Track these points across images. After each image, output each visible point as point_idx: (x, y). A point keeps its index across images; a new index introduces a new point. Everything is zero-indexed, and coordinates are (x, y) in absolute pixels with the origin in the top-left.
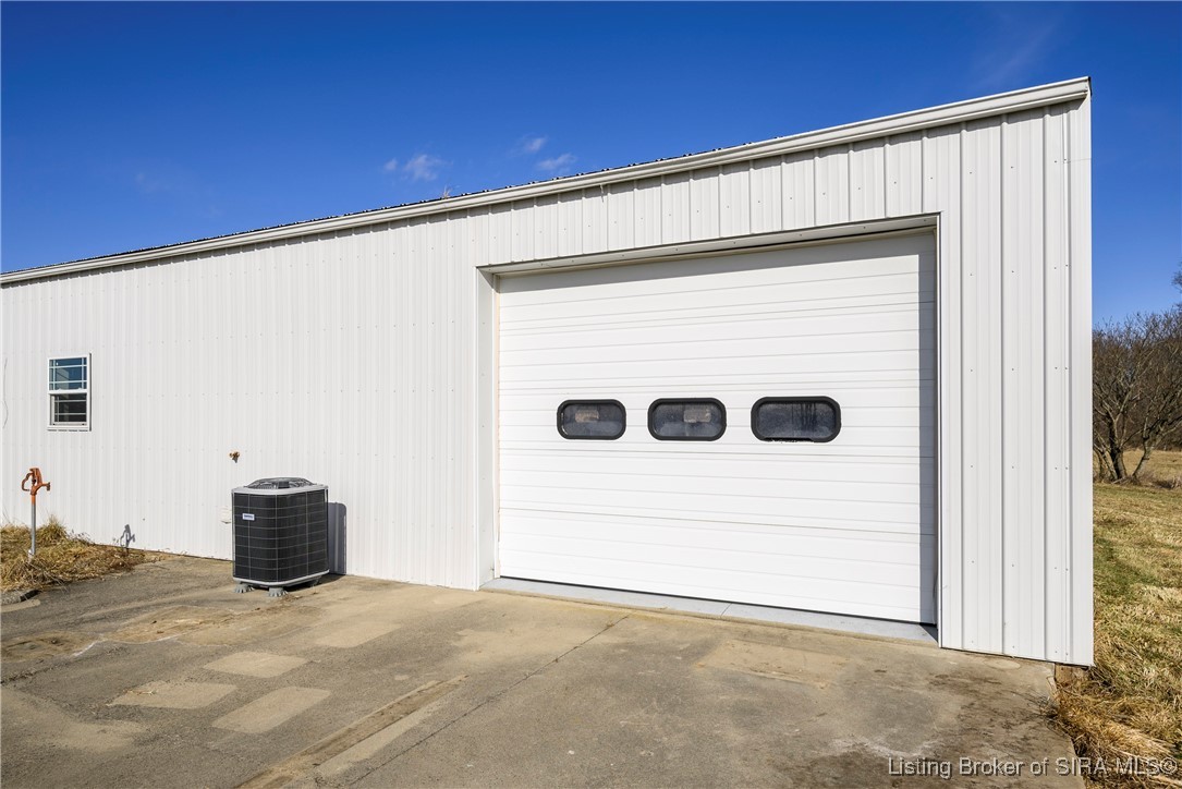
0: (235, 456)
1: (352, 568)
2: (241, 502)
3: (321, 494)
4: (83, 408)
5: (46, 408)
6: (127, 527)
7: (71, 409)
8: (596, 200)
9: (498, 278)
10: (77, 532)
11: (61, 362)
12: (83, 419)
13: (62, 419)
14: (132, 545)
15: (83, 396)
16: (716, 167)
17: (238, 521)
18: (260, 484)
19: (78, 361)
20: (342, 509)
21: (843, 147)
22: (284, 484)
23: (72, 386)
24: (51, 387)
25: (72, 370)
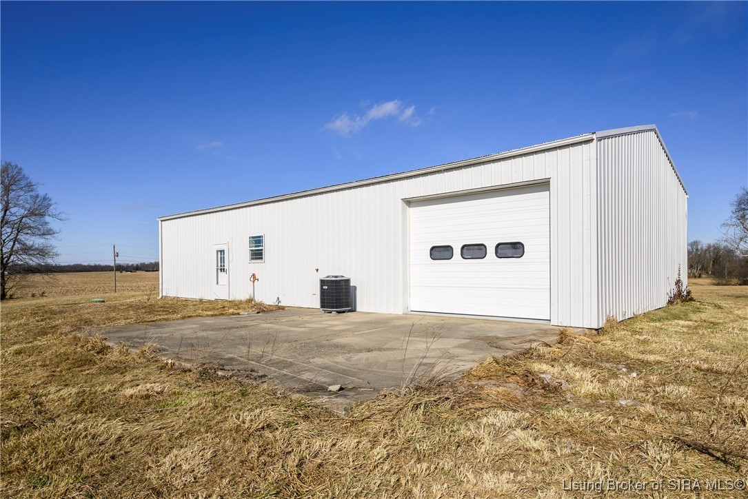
0: (317, 270)
1: (358, 309)
2: (323, 282)
3: (348, 281)
4: (261, 254)
5: (248, 255)
6: (278, 298)
7: (257, 255)
8: (441, 175)
9: (409, 202)
10: (260, 300)
11: (253, 237)
12: (262, 258)
13: (253, 259)
14: (280, 304)
15: (262, 250)
16: (480, 163)
17: (322, 288)
18: (328, 277)
19: (260, 237)
20: (355, 287)
21: (521, 156)
22: (336, 277)
23: (256, 246)
24: (250, 247)
25: (257, 241)
